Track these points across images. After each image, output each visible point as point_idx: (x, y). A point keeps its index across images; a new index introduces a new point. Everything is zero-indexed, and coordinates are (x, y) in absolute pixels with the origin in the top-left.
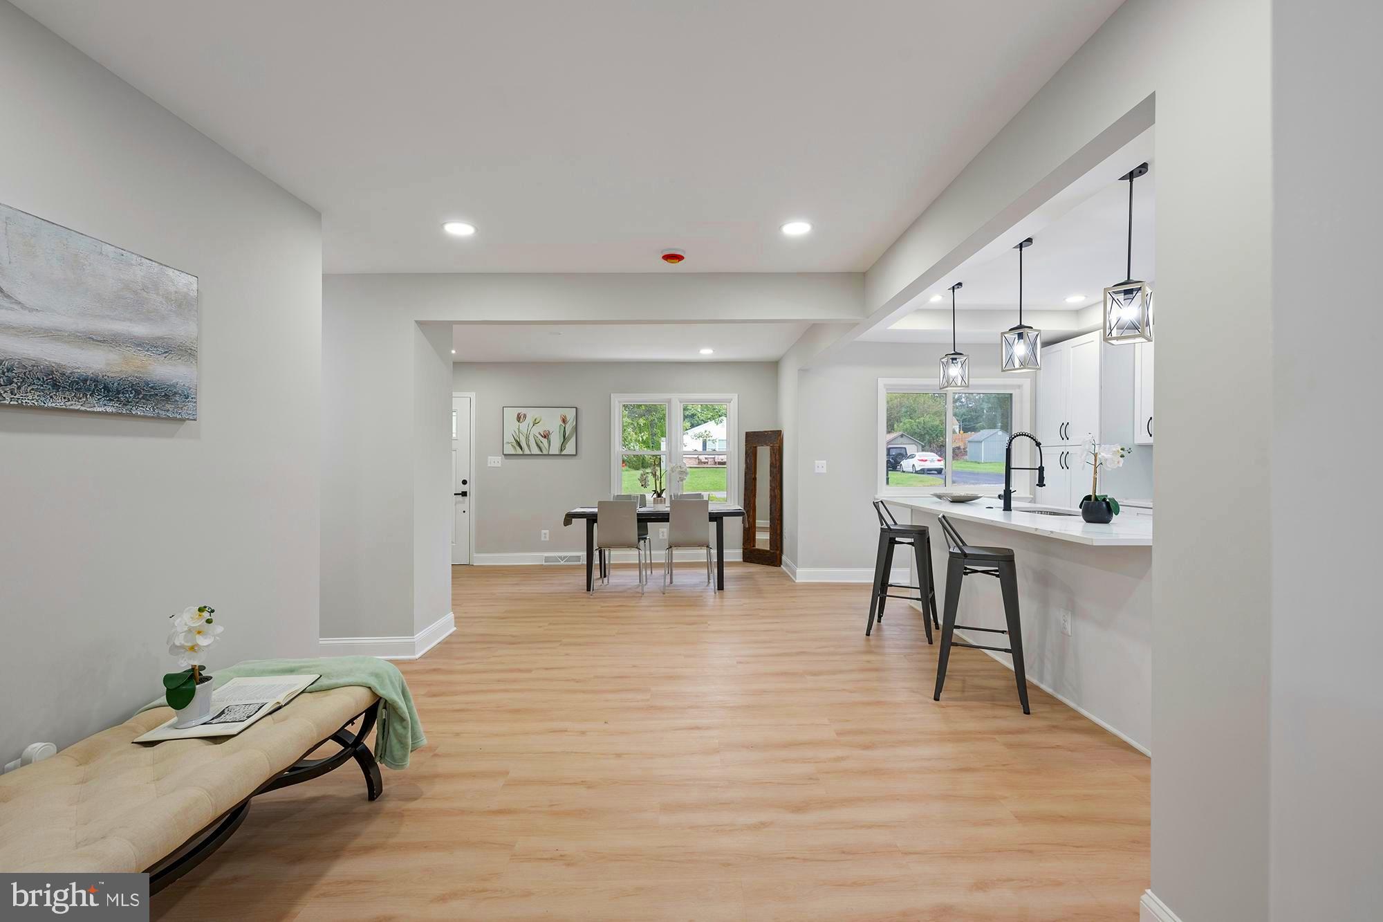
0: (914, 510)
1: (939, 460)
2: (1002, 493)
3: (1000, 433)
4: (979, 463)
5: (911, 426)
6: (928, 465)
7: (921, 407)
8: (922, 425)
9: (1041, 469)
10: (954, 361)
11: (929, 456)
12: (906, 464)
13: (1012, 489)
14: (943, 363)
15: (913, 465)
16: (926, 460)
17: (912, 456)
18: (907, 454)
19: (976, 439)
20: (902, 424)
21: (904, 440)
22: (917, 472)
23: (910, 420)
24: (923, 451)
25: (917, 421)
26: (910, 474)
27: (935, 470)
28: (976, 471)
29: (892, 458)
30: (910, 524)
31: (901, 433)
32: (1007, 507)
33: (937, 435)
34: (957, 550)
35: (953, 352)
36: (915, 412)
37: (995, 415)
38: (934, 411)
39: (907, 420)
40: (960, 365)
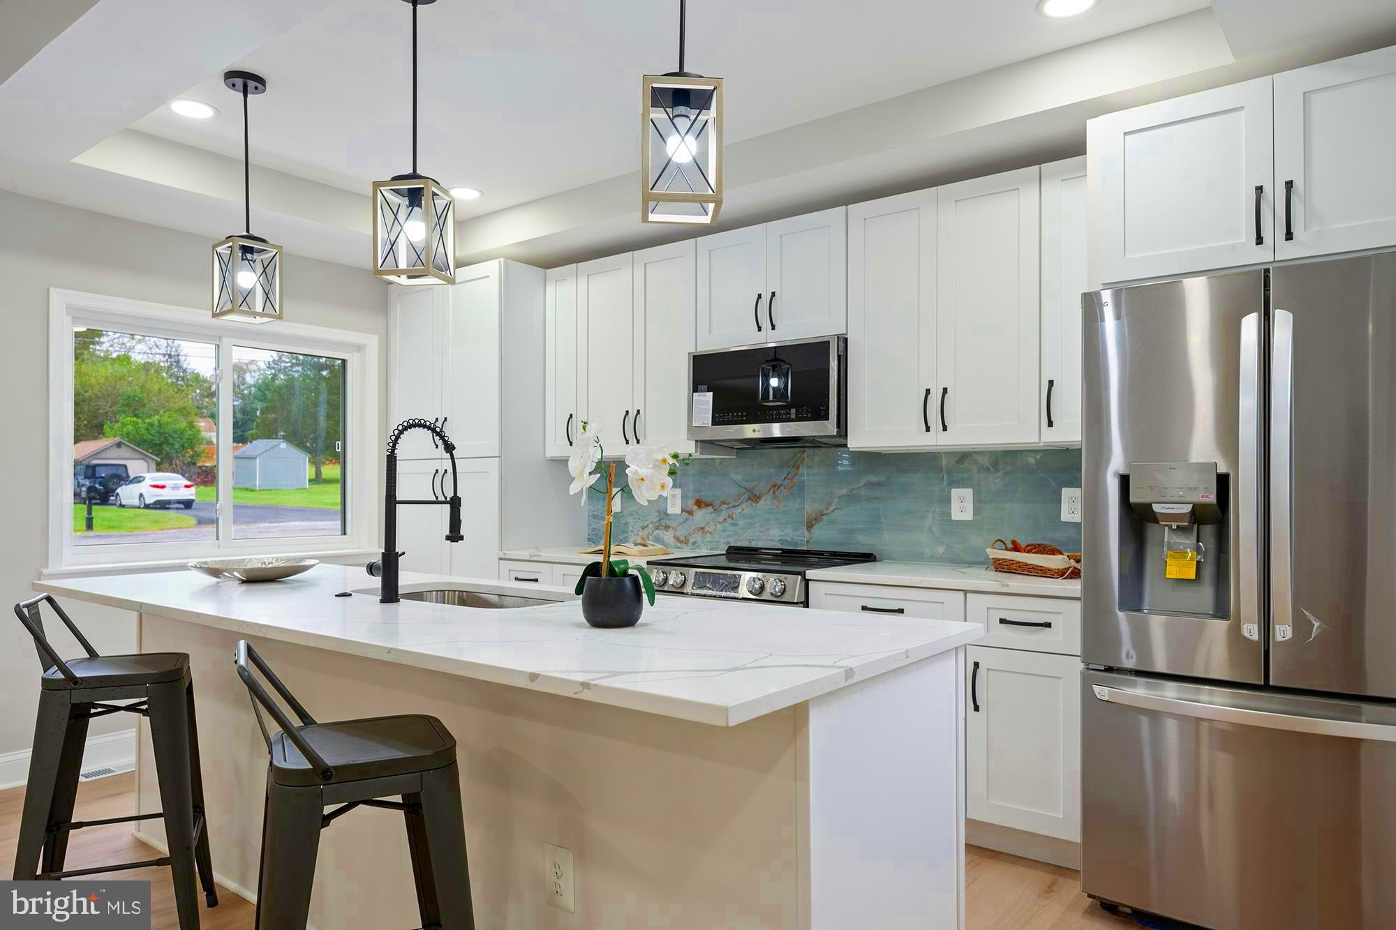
0: (146, 614)
1: (187, 486)
2: (378, 559)
3: (283, 445)
4: (252, 491)
5: (137, 430)
6: (166, 495)
7: (155, 399)
8: (156, 428)
9: (455, 503)
10: (249, 256)
11: (169, 479)
12: (127, 493)
13: (398, 549)
14: (220, 256)
15: (141, 495)
16: (163, 487)
17: (138, 480)
18: (128, 476)
19: (248, 454)
20: (119, 425)
21: (123, 452)
22: (147, 507)
23: (135, 419)
24: (158, 470)
25: (147, 421)
26: (137, 510)
27: (179, 502)
28: (249, 503)
29: (100, 484)
30: (134, 650)
31: (118, 439)
32: (390, 594)
33: (183, 446)
34: (298, 761)
35: (245, 233)
36: (144, 406)
37: (275, 420)
38: (176, 407)
39: (129, 418)
40: (260, 269)
